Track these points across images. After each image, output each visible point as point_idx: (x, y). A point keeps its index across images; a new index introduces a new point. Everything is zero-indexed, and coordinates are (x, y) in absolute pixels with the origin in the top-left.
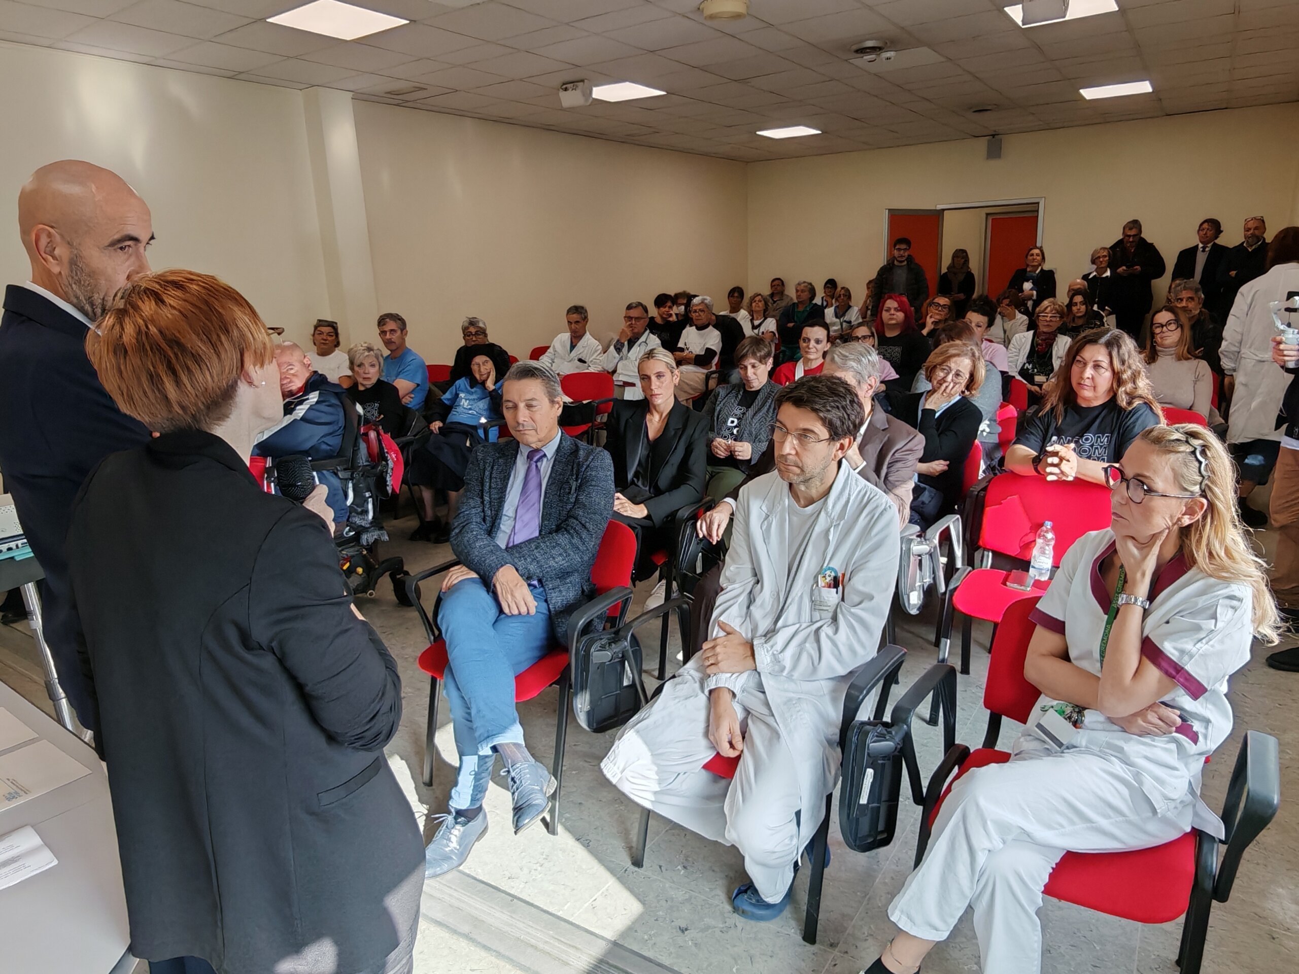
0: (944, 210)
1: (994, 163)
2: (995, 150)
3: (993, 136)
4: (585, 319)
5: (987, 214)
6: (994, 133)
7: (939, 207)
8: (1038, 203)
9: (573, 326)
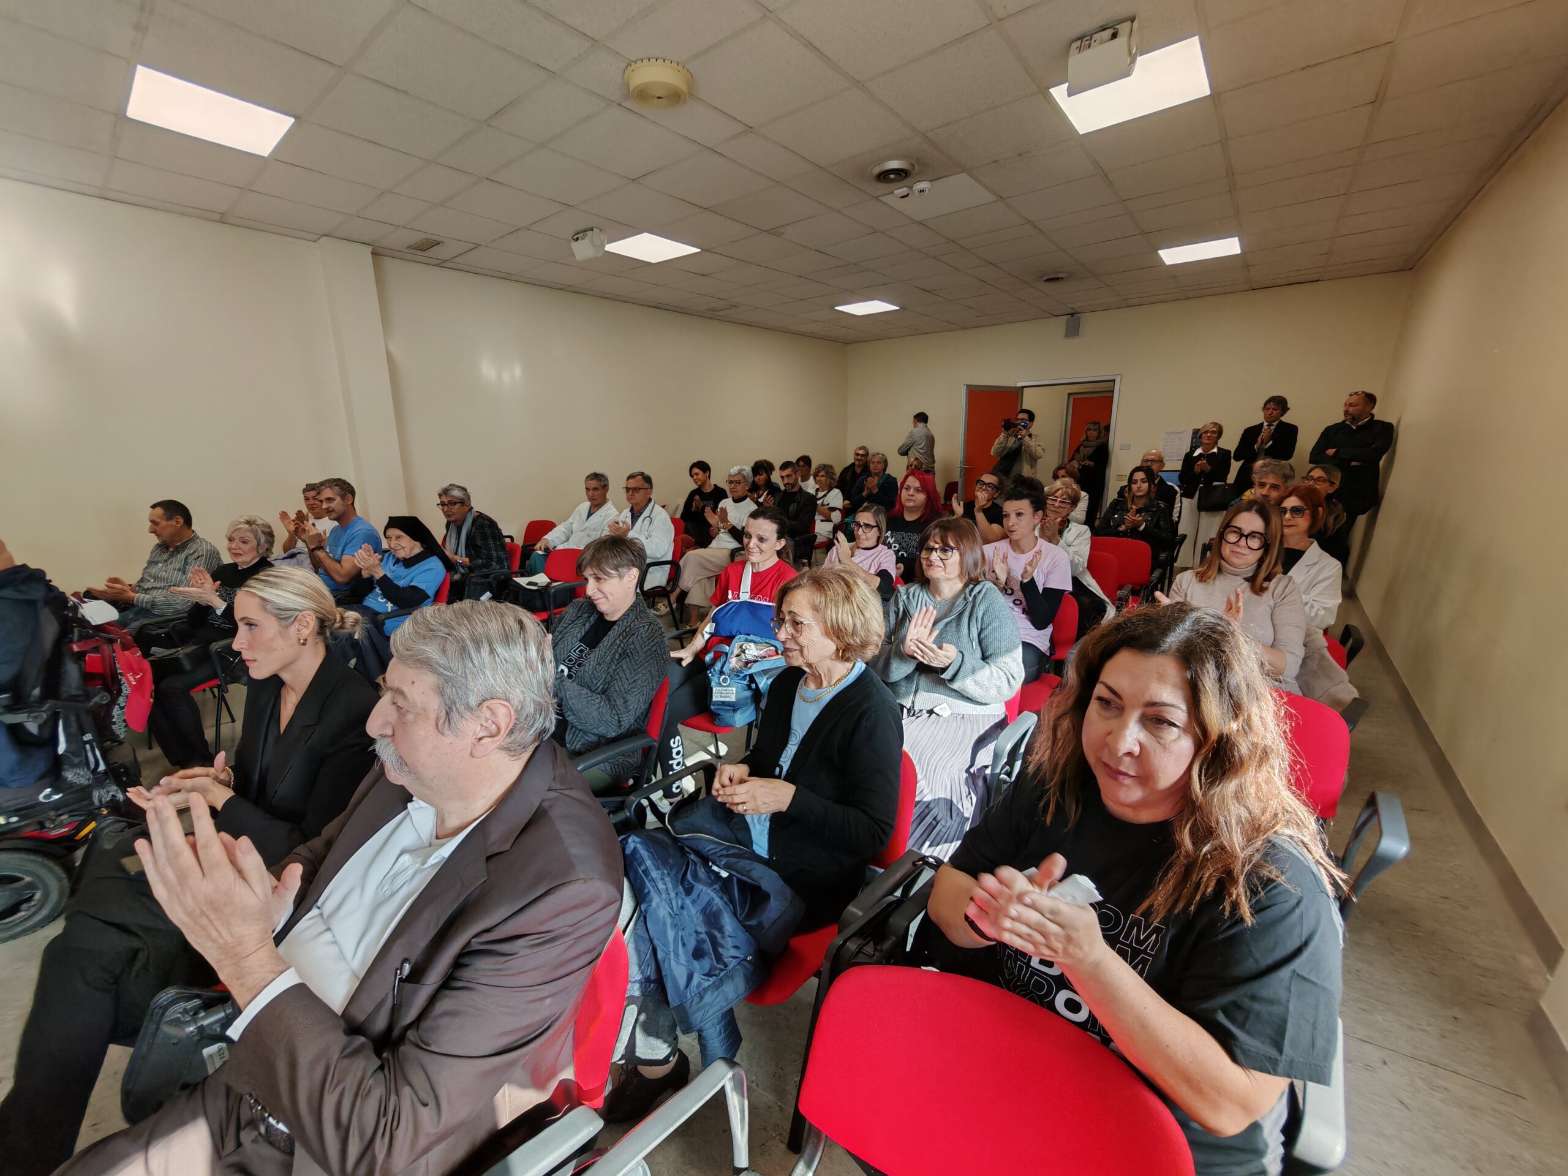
0: (1023, 387)
1: (1073, 342)
2: (1073, 330)
3: (1072, 315)
4: (605, 487)
5: (1069, 394)
6: (1072, 311)
7: (1019, 384)
8: (1114, 381)
9: (591, 492)
